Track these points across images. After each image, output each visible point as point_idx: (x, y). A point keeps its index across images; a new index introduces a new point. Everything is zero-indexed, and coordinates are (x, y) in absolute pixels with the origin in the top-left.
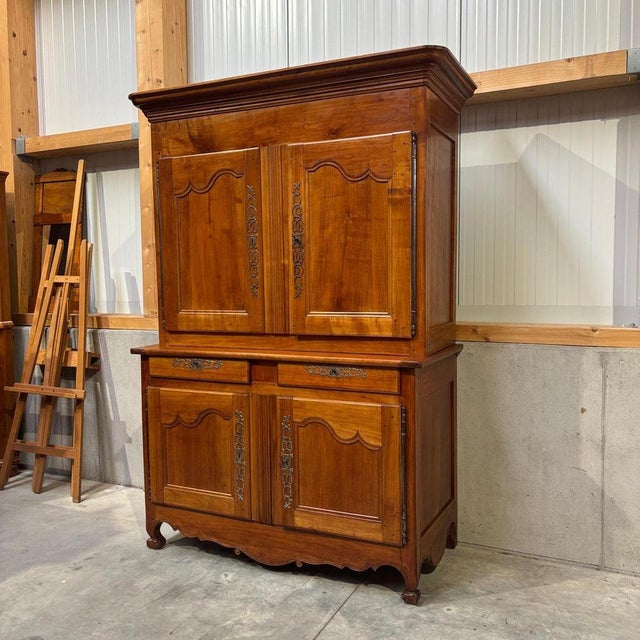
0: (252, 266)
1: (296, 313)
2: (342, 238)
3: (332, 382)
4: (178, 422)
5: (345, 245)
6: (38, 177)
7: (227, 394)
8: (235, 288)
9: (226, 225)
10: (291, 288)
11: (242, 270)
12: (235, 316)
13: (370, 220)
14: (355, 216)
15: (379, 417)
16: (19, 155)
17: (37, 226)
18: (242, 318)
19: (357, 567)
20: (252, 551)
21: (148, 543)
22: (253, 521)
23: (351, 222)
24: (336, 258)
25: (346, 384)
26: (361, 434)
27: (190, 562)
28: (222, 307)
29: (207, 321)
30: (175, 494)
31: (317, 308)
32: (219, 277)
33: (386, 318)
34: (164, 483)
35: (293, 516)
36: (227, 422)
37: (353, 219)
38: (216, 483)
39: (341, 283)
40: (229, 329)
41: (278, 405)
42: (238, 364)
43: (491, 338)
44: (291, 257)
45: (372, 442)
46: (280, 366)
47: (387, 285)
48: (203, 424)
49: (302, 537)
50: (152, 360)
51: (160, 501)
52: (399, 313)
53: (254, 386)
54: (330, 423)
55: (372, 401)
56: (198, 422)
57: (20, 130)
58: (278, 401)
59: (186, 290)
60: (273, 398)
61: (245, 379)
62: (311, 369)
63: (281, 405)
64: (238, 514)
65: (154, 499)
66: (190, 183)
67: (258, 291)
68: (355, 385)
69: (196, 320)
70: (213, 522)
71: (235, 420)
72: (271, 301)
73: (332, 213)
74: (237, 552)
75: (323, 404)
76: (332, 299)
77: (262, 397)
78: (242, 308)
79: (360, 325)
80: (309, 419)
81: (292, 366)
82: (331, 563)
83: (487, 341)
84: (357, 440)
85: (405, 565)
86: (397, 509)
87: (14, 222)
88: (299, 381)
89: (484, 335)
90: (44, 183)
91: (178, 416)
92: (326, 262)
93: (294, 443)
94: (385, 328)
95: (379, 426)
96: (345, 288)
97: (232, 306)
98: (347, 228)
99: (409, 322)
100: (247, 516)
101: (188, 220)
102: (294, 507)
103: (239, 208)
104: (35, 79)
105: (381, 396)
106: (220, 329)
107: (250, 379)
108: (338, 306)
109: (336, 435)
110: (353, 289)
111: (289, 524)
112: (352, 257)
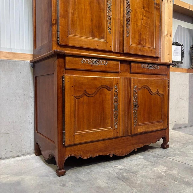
2: (141, 16)
3: (150, 71)
12: (100, 42)
15: (163, 83)
23: (144, 11)
24: (139, 23)
25: (154, 72)
26: (159, 90)
28: (93, 36)
29: (86, 42)
31: (134, 42)
34: (75, 132)
35: (137, 129)
36: (110, 92)
38: (103, 124)
41: (132, 82)
42: (115, 63)
44: (125, 18)
45: (161, 93)
48: (98, 94)
51: (72, 143)
54: (150, 87)
65: (68, 143)
69: (79, 41)
70: (100, 145)
74: (111, 156)
75: (148, 79)
76: (138, 40)
79: (147, 51)
80: (143, 86)
81: (136, 64)
84: (157, 93)
96: (142, 36)
98: (143, 13)
99: (159, 52)
100: (118, 135)
106: (93, 47)
108: (140, 43)
109: (151, 92)
110: (144, 37)
111: (136, 133)
112: (144, 25)
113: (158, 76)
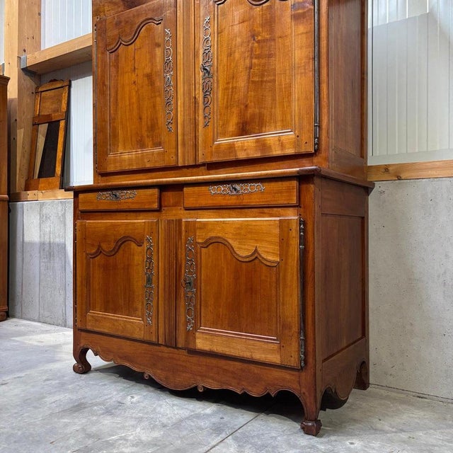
0: (168, 104)
1: (205, 142)
2: (248, 61)
3: (232, 201)
4: (99, 251)
5: (251, 68)
6: (37, 88)
7: (140, 221)
8: (153, 127)
9: (148, 70)
10: (201, 119)
11: (159, 108)
12: (153, 153)
13: (274, 40)
14: (260, 38)
15: (277, 231)
16: (22, 69)
17: (36, 125)
18: (159, 154)
19: (255, 392)
20: (158, 375)
21: (74, 367)
22: (160, 345)
23: (256, 45)
24: (242, 83)
25: (246, 201)
26: (260, 250)
27: (105, 385)
29: (130, 160)
30: (96, 320)
31: (224, 134)
32: (140, 118)
33: (289, 135)
34: (88, 310)
35: (195, 338)
36: (140, 248)
37: (258, 42)
38: (130, 309)
39: (246, 106)
40: (148, 165)
41: (183, 228)
42: (150, 191)
43: (403, 176)
44: (201, 89)
45: (270, 258)
46: (185, 189)
47: (289, 102)
48: (120, 252)
49: (204, 360)
50: (81, 196)
51: (84, 328)
52: (301, 128)
53: (164, 212)
54: (230, 241)
55: (271, 215)
56: (116, 250)
57: (25, 51)
58: (183, 223)
59: (115, 135)
60: (180, 221)
61: (155, 206)
62: (213, 190)
63: (186, 226)
64: (147, 338)
65: (79, 325)
66: (120, 38)
67: (172, 126)
68: (255, 201)
69: (122, 161)
70: (126, 346)
71: (146, 245)
72: (184, 135)
73: (239, 40)
74: (146, 377)
75: (224, 222)
76: (238, 124)
77: (169, 222)
78: (159, 144)
79: (262, 145)
80: (210, 239)
81: (196, 189)
82: (231, 388)
83: (399, 178)
84: (255, 258)
85: (303, 390)
86: (295, 329)
87: (16, 120)
88: (203, 202)
89: (396, 173)
90: (42, 92)
91: (99, 246)
92: (232, 88)
93: (196, 264)
94: (287, 146)
95: (277, 240)
96: (250, 111)
97: (150, 143)
98: (252, 50)
99: (312, 136)
100: (154, 339)
101: (117, 72)
102: (196, 328)
103: (158, 52)
104: (40, 14)
105: (279, 209)
106: (140, 167)
107: (160, 206)
108: (243, 130)
109: (235, 253)
110: (257, 111)
111: (191, 346)
112: (256, 79)
113: (266, 210)
